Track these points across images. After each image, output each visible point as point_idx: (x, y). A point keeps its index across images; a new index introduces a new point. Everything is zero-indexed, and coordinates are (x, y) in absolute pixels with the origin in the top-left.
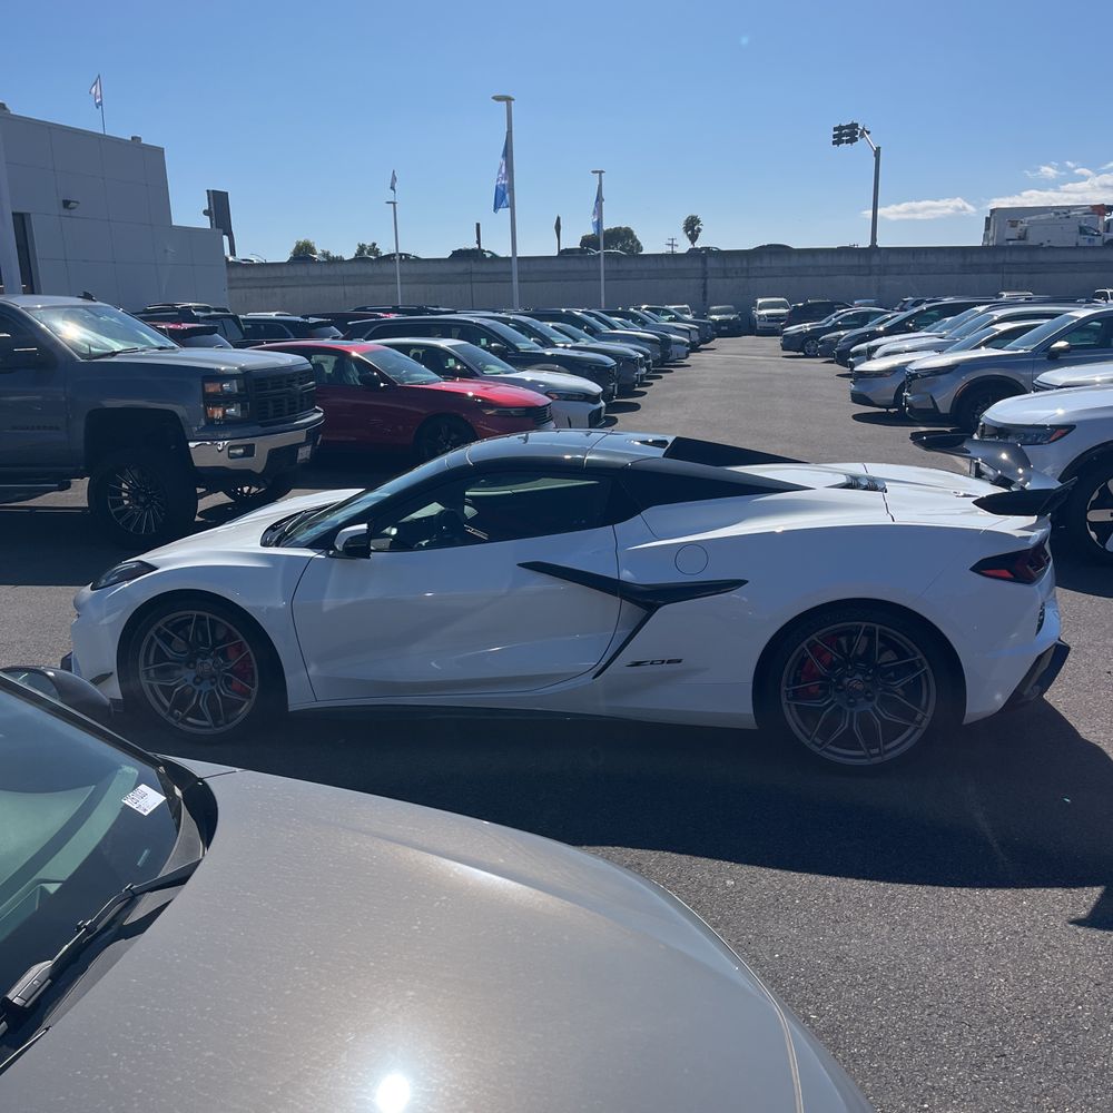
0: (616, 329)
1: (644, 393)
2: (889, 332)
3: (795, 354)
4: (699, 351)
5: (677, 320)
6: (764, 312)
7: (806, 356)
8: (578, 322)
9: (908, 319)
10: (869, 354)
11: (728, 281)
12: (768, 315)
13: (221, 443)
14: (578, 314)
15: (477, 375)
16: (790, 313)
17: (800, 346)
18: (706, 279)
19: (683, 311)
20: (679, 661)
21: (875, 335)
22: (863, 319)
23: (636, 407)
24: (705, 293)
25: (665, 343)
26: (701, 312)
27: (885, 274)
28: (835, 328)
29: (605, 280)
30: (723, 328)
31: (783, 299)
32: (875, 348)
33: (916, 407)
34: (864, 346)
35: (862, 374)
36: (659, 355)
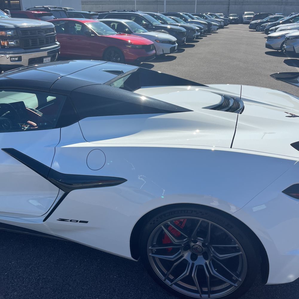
0: (194, 19)
1: (198, 41)
2: (283, 23)
3: (253, 30)
4: (223, 28)
5: (218, 18)
6: (246, 16)
7: (256, 31)
8: (181, 17)
9: (291, 19)
10: (275, 30)
11: (236, 6)
12: (247, 18)
13: (8, 55)
14: (181, 14)
15: (132, 33)
16: (254, 17)
17: (255, 28)
18: (229, 5)
19: (221, 15)
20: (87, 222)
21: (279, 24)
22: (277, 19)
23: (193, 46)
24: (229, 10)
25: (209, 25)
26: (227, 16)
27: (286, 5)
28: (267, 22)
29: (197, 5)
30: (233, 21)
31: (253, 12)
32: (277, 28)
33: (287, 50)
34: (274, 28)
35: (270, 37)
36: (207, 29)
